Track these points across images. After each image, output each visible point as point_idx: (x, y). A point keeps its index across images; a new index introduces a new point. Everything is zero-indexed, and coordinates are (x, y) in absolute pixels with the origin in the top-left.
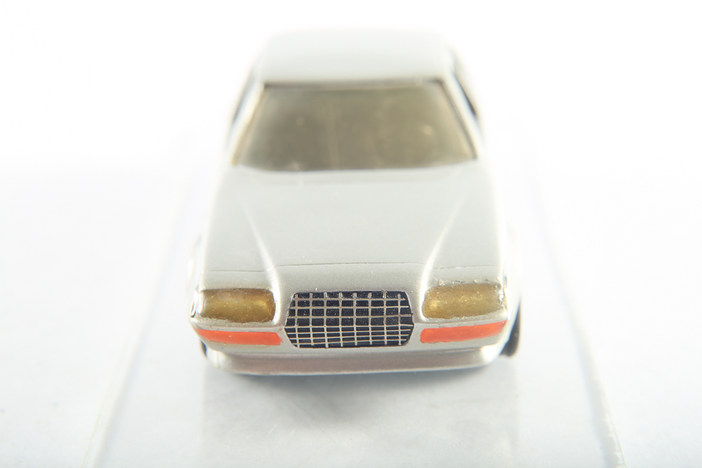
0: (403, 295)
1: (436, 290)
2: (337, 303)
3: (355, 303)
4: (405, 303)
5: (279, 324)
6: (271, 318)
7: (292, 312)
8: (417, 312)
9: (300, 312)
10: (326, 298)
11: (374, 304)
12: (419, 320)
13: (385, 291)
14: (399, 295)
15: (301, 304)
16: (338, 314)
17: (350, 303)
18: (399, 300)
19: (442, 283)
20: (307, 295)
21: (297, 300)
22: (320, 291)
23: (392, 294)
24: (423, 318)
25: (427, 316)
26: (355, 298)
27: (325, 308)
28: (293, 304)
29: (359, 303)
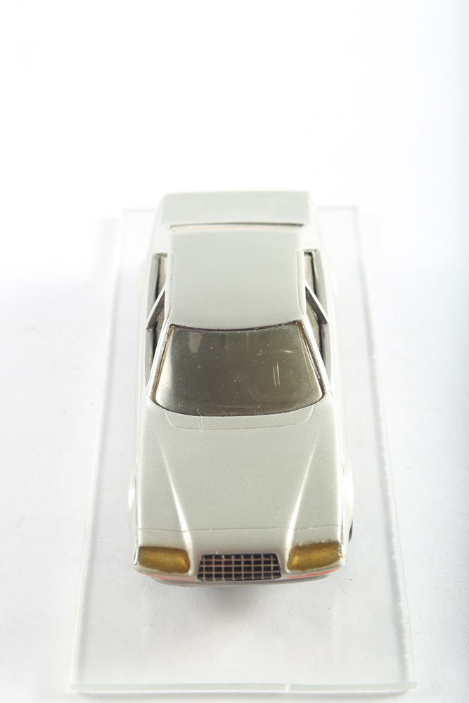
0: (275, 556)
1: (297, 549)
2: (230, 563)
3: (243, 563)
4: (276, 562)
5: (193, 576)
6: (187, 570)
7: (201, 569)
8: (284, 568)
9: (207, 569)
10: (224, 559)
11: (255, 563)
12: (285, 572)
13: (262, 553)
14: (272, 556)
15: (207, 563)
16: (231, 571)
17: (240, 563)
18: (272, 559)
19: (301, 544)
20: (210, 557)
21: (204, 560)
22: (220, 554)
23: (267, 556)
24: (288, 571)
25: (290, 568)
26: (243, 559)
27: (223, 566)
28: (202, 563)
29: (246, 563)
